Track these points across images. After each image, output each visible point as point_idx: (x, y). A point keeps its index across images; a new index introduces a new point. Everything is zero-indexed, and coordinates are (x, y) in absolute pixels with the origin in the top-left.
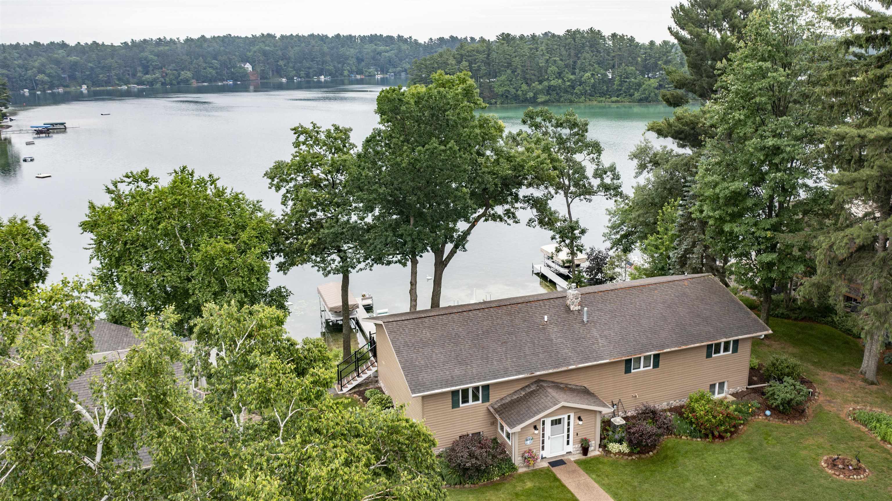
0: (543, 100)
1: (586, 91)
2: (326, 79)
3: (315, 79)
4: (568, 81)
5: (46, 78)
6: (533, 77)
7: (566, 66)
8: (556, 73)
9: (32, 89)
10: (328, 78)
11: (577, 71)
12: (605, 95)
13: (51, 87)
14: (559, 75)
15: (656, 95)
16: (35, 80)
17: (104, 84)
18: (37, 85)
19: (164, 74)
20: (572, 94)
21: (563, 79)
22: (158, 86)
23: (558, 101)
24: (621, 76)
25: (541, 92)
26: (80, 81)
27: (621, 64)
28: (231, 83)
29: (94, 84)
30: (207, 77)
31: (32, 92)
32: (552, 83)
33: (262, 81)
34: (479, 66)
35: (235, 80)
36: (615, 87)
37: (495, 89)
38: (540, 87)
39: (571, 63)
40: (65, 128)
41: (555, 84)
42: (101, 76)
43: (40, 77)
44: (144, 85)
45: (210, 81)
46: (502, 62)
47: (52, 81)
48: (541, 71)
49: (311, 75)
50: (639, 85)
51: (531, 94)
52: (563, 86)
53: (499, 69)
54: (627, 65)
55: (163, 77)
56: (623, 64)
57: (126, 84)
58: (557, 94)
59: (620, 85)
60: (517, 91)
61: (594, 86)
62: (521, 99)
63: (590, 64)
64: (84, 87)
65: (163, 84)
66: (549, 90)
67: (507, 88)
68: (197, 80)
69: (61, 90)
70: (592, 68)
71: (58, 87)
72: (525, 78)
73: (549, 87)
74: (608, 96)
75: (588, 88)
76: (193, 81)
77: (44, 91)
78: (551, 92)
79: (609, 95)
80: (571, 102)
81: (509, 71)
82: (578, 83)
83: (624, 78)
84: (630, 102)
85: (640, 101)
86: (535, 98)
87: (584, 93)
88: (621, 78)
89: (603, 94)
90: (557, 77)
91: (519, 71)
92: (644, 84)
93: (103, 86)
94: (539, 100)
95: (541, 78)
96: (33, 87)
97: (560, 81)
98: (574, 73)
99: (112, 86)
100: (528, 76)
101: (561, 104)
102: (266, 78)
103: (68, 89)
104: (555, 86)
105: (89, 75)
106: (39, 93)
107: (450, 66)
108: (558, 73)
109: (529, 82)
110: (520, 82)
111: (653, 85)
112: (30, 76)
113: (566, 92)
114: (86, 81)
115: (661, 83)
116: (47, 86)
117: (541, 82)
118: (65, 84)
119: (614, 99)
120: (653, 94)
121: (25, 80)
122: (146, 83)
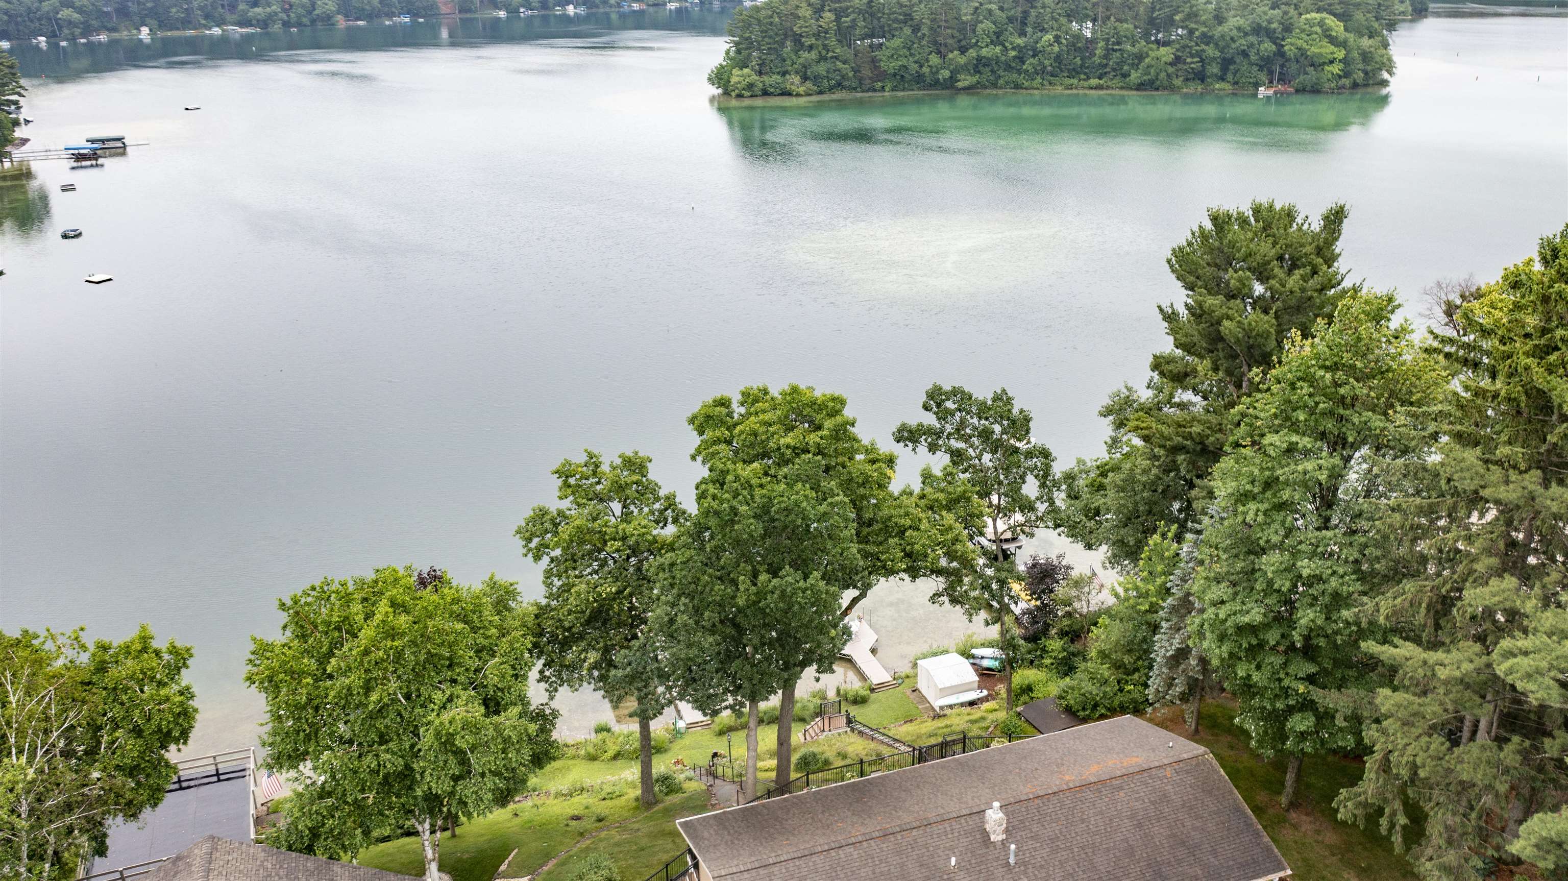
0: (966, 83)
1: (1045, 67)
2: (578, 11)
3: (558, 10)
4: (1013, 49)
5: (76, 15)
6: (950, 41)
7: (1011, 20)
8: (991, 34)
9: (52, 36)
10: (581, 10)
11: (1029, 30)
12: (1078, 73)
13: (86, 33)
14: (997, 38)
15: (1168, 75)
16: (57, 20)
17: (180, 25)
18: (60, 28)
19: (287, 6)
20: (1019, 72)
21: (1004, 46)
22: (277, 28)
23: (995, 85)
24: (1108, 40)
25: (964, 68)
26: (136, 19)
27: (1108, 18)
28: (407, 20)
29: (162, 25)
30: (363, 10)
31: (53, 40)
32: (984, 52)
33: (464, 16)
34: (854, 20)
35: (415, 15)
36: (1097, 60)
37: (882, 64)
38: (962, 60)
39: (1019, 15)
40: (125, 146)
41: (989, 55)
42: (174, 10)
43: (65, 13)
44: (251, 25)
45: (370, 17)
46: (894, 13)
47: (86, 21)
48: (965, 29)
49: (551, 5)
50: (1140, 57)
51: (946, 74)
52: (1003, 58)
53: (889, 25)
54: (1118, 20)
55: (285, 11)
56: (1112, 18)
57: (218, 26)
58: (992, 71)
59: (1106, 57)
60: (921, 67)
61: (1058, 58)
62: (928, 80)
63: (1053, 18)
64: (145, 30)
65: (286, 24)
66: (980, 64)
67: (903, 61)
68: (346, 16)
69: (103, 37)
70: (1055, 25)
71: (98, 31)
72: (935, 43)
73: (979, 59)
74: (1082, 76)
75: (1047, 62)
76: (340, 17)
77: (73, 39)
78: (981, 68)
79: (1085, 74)
80: (1017, 86)
81: (907, 31)
82: (1031, 53)
83: (1114, 44)
84: (1122, 88)
85: (1140, 87)
86: (953, 79)
87: (1041, 71)
88: (1107, 44)
89: (1074, 72)
90: (992, 42)
91: (925, 30)
92: (1148, 56)
93: (178, 29)
94: (960, 84)
95: (963, 43)
96: (54, 31)
97: (998, 49)
98: (1023, 34)
99: (195, 28)
100: (940, 39)
101: (1000, 92)
102: (469, 11)
103: (116, 35)
104: (988, 59)
105: (152, 8)
106: (64, 44)
107: (801, 22)
108: (995, 33)
109: (942, 49)
110: (927, 50)
111: (1164, 59)
112: (48, 12)
113: (1008, 68)
114: (148, 20)
115: (1179, 54)
116: (77, 31)
117: (963, 50)
118: (109, 25)
119: (1094, 82)
120: (1163, 75)
121: (39, 19)
122: (254, 22)
